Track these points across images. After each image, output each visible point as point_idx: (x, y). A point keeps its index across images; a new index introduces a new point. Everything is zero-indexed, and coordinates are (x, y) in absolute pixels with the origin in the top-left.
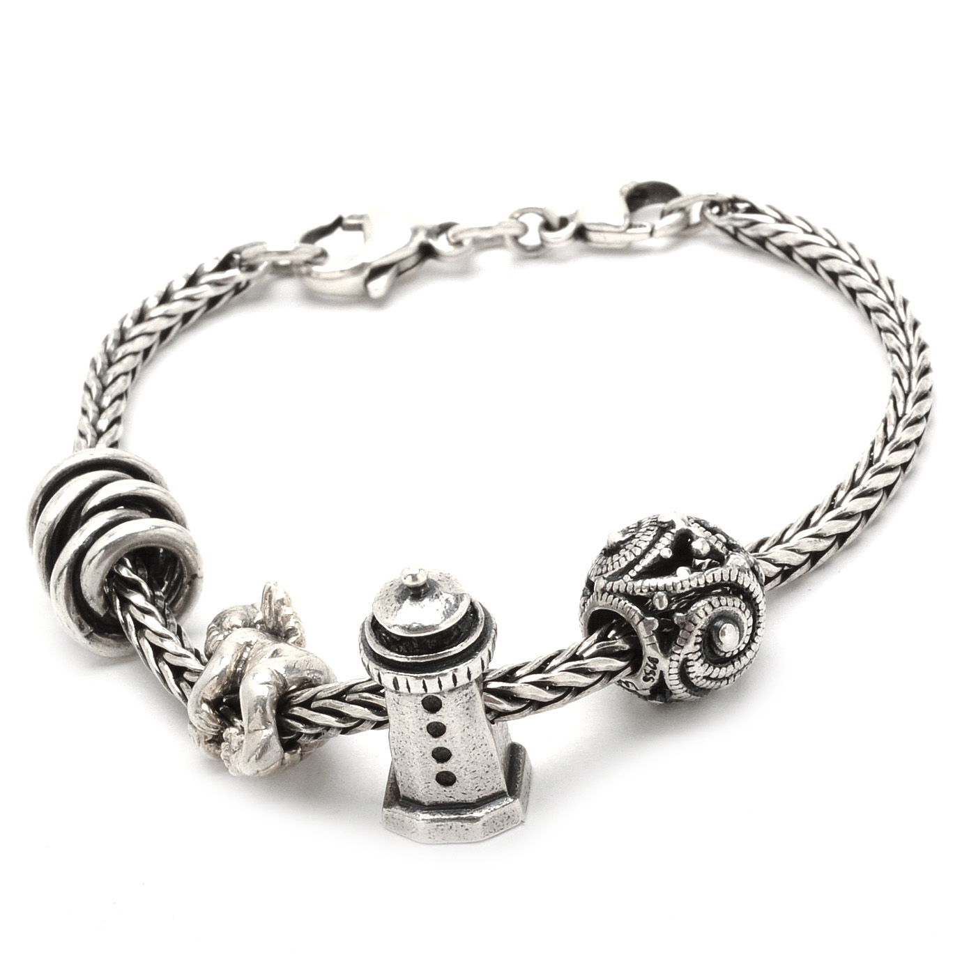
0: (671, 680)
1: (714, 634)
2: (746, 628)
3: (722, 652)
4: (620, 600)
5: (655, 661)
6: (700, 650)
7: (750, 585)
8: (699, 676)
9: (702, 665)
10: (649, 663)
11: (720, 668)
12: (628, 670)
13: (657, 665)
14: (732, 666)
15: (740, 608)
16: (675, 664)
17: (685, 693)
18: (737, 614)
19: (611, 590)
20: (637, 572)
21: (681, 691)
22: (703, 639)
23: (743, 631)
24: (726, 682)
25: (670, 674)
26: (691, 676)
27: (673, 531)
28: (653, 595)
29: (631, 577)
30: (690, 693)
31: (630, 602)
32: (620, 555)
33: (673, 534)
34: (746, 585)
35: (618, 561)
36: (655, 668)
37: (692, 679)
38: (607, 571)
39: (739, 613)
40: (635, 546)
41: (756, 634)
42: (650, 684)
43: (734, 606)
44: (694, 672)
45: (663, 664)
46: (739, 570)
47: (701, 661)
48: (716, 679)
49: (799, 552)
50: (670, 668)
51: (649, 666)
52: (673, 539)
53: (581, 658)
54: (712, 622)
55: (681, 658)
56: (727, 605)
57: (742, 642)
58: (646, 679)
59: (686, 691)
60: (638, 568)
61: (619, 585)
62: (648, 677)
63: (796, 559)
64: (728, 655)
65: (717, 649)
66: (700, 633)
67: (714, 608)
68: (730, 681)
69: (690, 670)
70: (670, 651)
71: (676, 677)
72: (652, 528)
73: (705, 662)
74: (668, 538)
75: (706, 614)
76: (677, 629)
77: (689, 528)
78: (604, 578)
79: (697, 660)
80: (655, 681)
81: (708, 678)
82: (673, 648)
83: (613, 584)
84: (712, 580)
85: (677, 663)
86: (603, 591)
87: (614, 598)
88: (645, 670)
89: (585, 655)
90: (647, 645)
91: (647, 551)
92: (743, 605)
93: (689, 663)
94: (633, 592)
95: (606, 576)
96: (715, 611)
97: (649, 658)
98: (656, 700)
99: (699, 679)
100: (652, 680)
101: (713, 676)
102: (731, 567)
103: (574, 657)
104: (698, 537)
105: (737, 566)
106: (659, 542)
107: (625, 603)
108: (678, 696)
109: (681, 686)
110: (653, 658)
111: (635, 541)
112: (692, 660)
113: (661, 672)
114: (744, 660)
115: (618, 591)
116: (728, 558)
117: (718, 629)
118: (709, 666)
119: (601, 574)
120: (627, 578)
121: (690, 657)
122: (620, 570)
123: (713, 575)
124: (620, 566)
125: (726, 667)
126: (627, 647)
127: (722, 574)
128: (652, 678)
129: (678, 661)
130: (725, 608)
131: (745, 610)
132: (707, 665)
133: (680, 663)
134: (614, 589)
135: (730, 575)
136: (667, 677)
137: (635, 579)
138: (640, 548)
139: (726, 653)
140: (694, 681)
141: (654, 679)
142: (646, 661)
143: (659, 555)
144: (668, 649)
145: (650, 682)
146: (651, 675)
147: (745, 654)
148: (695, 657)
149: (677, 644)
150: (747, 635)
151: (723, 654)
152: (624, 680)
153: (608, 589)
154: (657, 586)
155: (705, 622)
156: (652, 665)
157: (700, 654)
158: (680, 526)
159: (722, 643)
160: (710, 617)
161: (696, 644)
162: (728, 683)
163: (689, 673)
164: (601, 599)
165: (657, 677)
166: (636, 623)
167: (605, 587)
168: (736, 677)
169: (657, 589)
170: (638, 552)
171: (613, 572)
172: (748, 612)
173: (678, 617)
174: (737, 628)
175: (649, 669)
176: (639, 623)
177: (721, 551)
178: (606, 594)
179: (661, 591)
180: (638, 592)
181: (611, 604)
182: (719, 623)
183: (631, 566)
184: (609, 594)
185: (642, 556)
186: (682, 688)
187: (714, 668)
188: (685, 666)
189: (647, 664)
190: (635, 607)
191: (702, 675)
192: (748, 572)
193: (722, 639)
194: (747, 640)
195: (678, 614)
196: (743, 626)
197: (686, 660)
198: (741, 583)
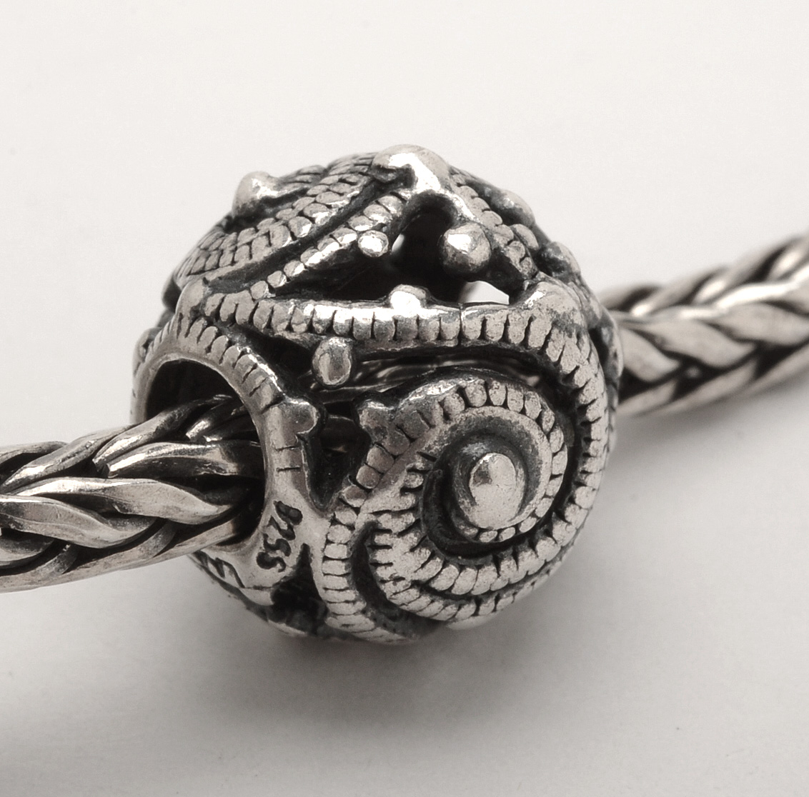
0: (325, 574)
1: (458, 473)
2: (544, 477)
3: (472, 525)
4: (230, 343)
5: (294, 517)
6: (413, 509)
7: (577, 368)
8: (402, 579)
9: (412, 550)
10: (278, 519)
11: (461, 568)
12: (225, 530)
13: (298, 530)
14: (493, 568)
15: (539, 421)
16: (342, 534)
17: (361, 618)
18: (528, 435)
19: (216, 314)
20: (288, 279)
21: (351, 609)
22: (429, 483)
23: (537, 483)
24: (469, 608)
25: (326, 559)
26: (382, 573)
27: (407, 194)
28: (317, 345)
29: (271, 289)
30: (374, 619)
31: (256, 350)
32: (257, 231)
33: (403, 200)
34: (567, 367)
35: (250, 244)
36: (290, 535)
37: (384, 582)
38: (217, 266)
39: (535, 433)
40: (301, 214)
41: (572, 501)
42: (273, 576)
43: (523, 412)
44: (390, 564)
45: (312, 529)
46: (555, 324)
47: (412, 538)
48: (446, 595)
49: (730, 334)
50: (328, 542)
51: (278, 527)
52: (399, 214)
53: (100, 472)
54: (459, 440)
55: (361, 521)
56: (505, 405)
57: (528, 510)
58: (264, 562)
59: (364, 612)
60: (296, 269)
61: (238, 304)
62: (272, 555)
63: (718, 350)
64: (486, 538)
65: (461, 515)
66: (419, 464)
67: (468, 405)
68: (482, 608)
69: (380, 556)
70: (334, 498)
71: (341, 568)
72: (353, 178)
73: (422, 544)
74: (387, 209)
75: (447, 417)
76: (361, 441)
77: (449, 195)
78: (206, 282)
79: (401, 534)
80: (288, 571)
81: (424, 587)
82: (346, 491)
83: (223, 300)
84: (479, 334)
85: (348, 532)
86: (197, 313)
87: (218, 334)
88: (266, 536)
89: (114, 468)
90: (280, 470)
91: (326, 231)
92: (549, 416)
93: (381, 539)
94: (269, 326)
95: (211, 277)
96: (472, 413)
97: (279, 505)
98: (289, 623)
99: (401, 585)
100: (279, 566)
101: (440, 584)
102: (536, 313)
103: (85, 468)
104: (464, 221)
105: (552, 311)
106: (362, 214)
107: (243, 353)
108: (343, 620)
109: (351, 595)
110: (289, 508)
111: (301, 203)
112: (389, 531)
113: (306, 549)
114: (529, 561)
115: (232, 318)
116: (533, 287)
117: (470, 462)
118: (432, 557)
119: (202, 271)
120: (260, 288)
121: (385, 522)
122: (248, 267)
123: (484, 322)
124: (251, 256)
125: (479, 568)
126: (231, 468)
127: (507, 324)
128: (280, 560)
129: (351, 527)
130: (499, 412)
131: (552, 430)
132: (426, 553)
133: (355, 532)
134: (224, 314)
135: (527, 331)
136: (317, 566)
137: (282, 294)
138: (312, 220)
139: (481, 531)
140: (388, 589)
141: (284, 565)
142: (270, 512)
143: (354, 244)
144: (331, 493)
145: (274, 570)
146: (279, 554)
147: (533, 546)
148: (398, 525)
149: (355, 482)
150: (546, 496)
151: (474, 531)
152: (213, 555)
153: (209, 310)
154: (332, 321)
155: (440, 438)
156: (284, 526)
157: (411, 518)
158: (427, 182)
159: (473, 501)
160: (453, 429)
161: (405, 490)
162: (476, 614)
163: (377, 564)
164: (186, 335)
165: (292, 561)
166: (263, 405)
167: (203, 304)
168: (501, 602)
169: (330, 330)
170: (305, 230)
171: (231, 269)
172: (558, 437)
173: (371, 411)
174: (521, 471)
175: (275, 535)
176: (268, 407)
177: (518, 266)
178: (203, 321)
179: (340, 336)
180: (280, 330)
181: (209, 350)
182: (474, 449)
183: (279, 260)
184: (210, 324)
185: (311, 242)
186: (354, 602)
187: (445, 565)
188: (368, 543)
189: (272, 521)
190: (264, 367)
191: (410, 577)
192: (578, 337)
193: (478, 491)
194: (542, 506)
195: (372, 405)
196: (538, 470)
197: (373, 529)
198: (554, 359)
